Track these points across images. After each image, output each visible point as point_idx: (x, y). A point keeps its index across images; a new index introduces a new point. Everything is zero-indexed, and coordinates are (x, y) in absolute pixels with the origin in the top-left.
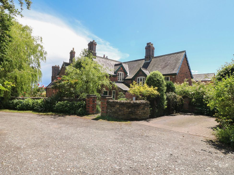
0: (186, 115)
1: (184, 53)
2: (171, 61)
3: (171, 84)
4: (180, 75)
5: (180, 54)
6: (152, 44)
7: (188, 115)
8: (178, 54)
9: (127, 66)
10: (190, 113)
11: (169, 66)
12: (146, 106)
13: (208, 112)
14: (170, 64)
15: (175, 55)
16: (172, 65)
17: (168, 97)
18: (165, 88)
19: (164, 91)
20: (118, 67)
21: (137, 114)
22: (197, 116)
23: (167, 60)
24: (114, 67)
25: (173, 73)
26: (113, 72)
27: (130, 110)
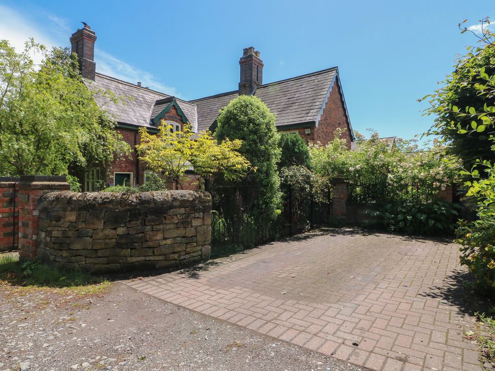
0: (339, 234)
1: (334, 73)
2: (301, 92)
3: (297, 141)
4: (325, 129)
5: (325, 75)
6: (256, 53)
7: (344, 233)
8: (319, 77)
9: (196, 110)
10: (350, 228)
11: (297, 104)
12: (199, 210)
13: (401, 224)
14: (299, 101)
15: (313, 78)
16: (303, 103)
17: (286, 181)
18: (278, 151)
19: (274, 161)
20: (164, 106)
21: (154, 248)
22: (370, 236)
23: (293, 91)
24: (152, 107)
25: (307, 121)
26: (148, 121)
27: (121, 230)
